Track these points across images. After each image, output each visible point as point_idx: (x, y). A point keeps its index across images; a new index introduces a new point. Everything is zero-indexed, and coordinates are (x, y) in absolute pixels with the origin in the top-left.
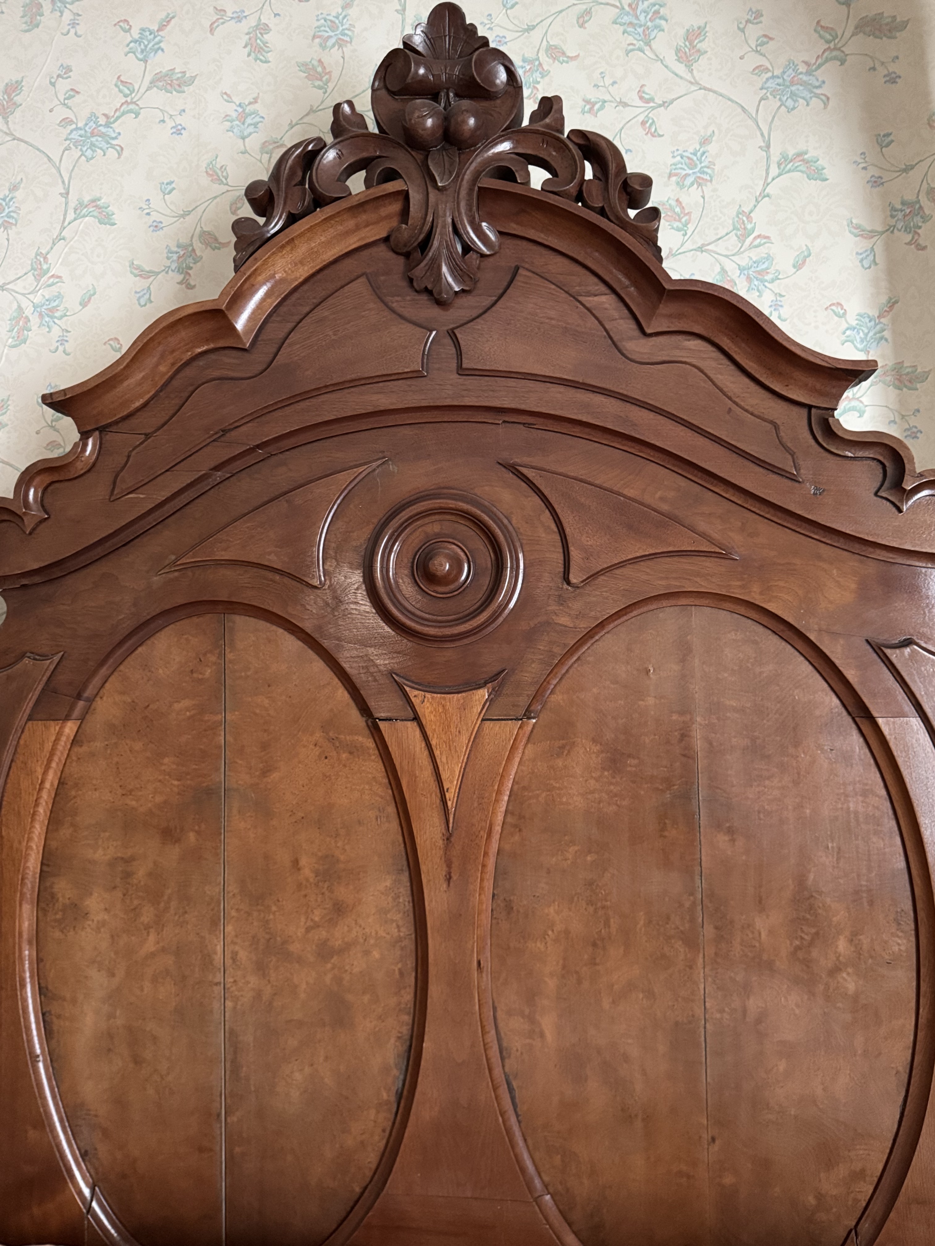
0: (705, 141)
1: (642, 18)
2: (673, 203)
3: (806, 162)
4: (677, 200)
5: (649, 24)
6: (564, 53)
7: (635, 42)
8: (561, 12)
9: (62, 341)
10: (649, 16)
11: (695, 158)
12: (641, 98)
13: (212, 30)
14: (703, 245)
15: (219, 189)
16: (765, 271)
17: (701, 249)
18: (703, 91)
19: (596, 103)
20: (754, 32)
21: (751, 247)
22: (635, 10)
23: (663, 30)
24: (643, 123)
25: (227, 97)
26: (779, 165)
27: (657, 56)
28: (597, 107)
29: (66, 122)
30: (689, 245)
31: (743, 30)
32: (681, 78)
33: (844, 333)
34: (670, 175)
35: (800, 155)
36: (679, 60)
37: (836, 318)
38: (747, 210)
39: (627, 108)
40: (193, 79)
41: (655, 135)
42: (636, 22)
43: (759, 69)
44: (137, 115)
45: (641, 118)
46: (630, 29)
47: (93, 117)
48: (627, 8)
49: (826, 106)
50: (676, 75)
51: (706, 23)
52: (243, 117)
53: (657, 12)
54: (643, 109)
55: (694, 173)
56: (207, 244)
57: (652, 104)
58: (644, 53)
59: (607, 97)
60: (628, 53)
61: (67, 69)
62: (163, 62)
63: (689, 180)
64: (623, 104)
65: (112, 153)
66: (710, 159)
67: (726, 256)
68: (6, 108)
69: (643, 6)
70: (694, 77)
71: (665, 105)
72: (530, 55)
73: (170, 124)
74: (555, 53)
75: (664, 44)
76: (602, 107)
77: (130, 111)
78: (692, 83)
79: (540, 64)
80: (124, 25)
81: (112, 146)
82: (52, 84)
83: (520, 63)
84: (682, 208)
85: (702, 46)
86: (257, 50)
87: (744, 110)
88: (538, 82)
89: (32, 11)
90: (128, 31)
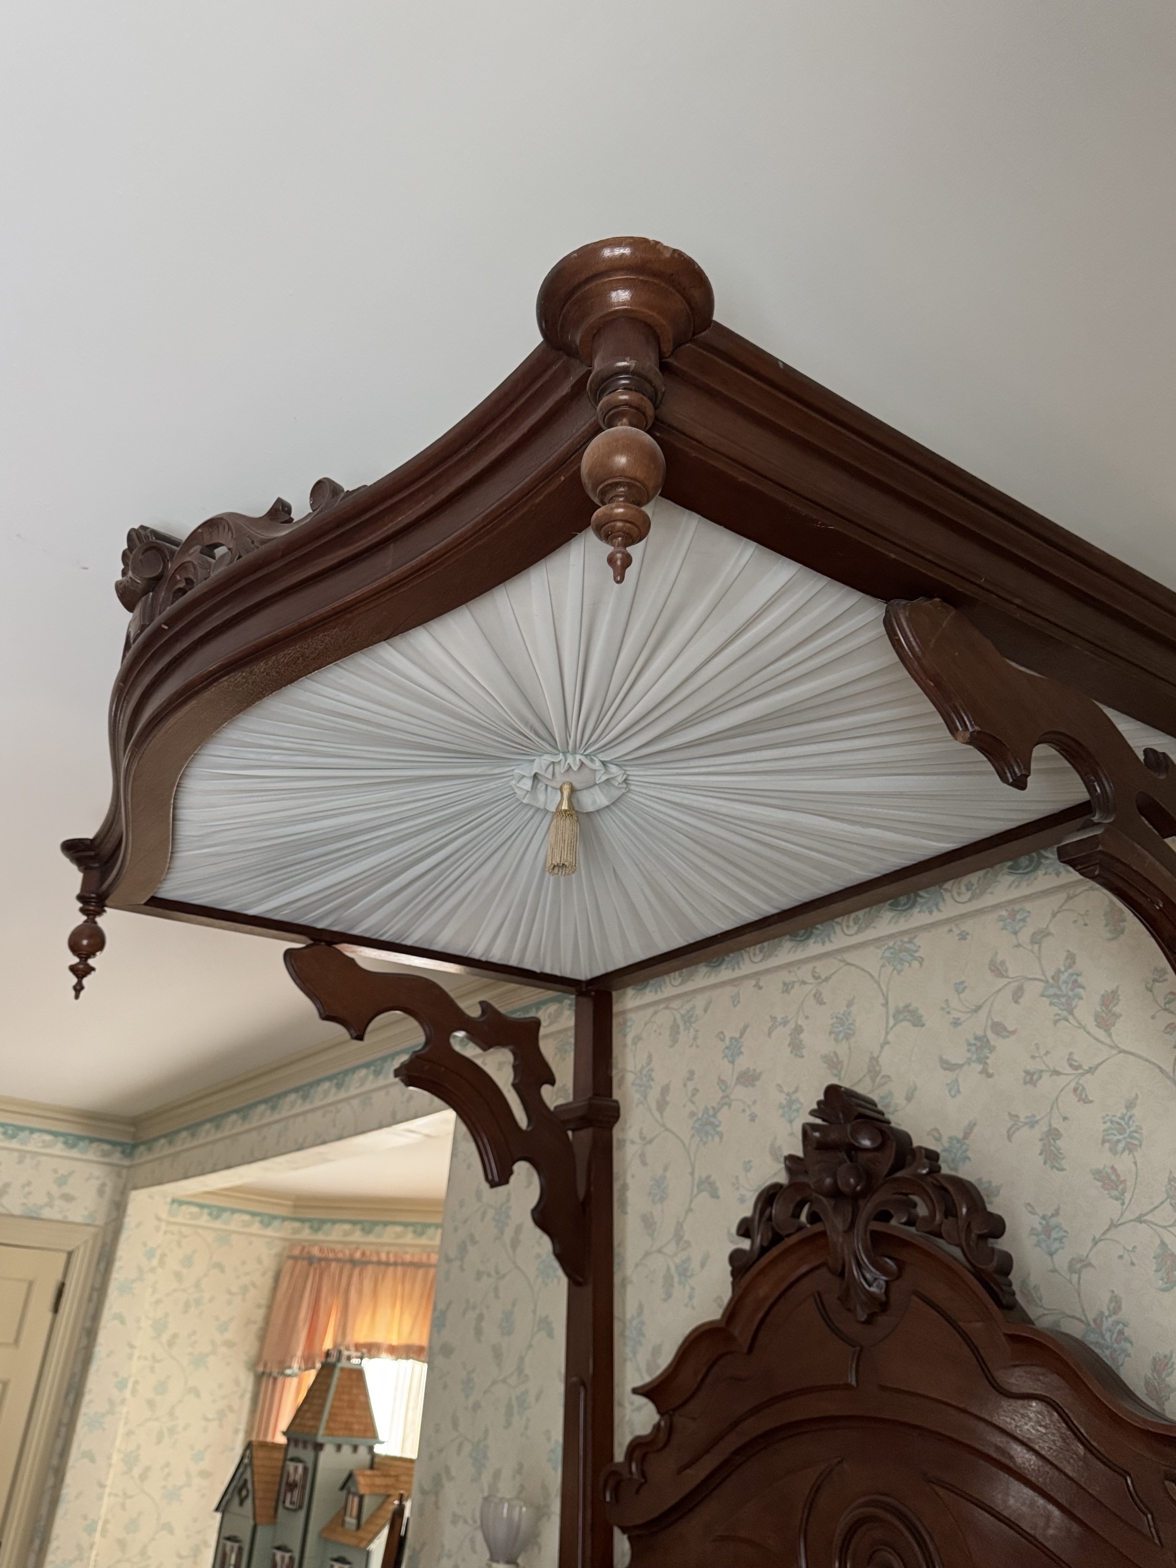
0: (1130, 1105)
1: (1063, 987)
2: (1109, 1171)
4: (1112, 1168)
5: (1070, 993)
6: (1005, 1029)
7: (1060, 1012)
10: (1070, 986)
11: (1123, 1123)
12: (1071, 1065)
13: (769, 1034)
14: (1142, 1215)
17: (1140, 1219)
18: (1122, 1055)
19: (1034, 1073)
22: (1058, 981)
23: (1081, 998)
24: (1075, 1090)
25: (780, 1089)
27: (1080, 1023)
28: (1035, 1077)
29: (693, 1114)
30: (1128, 1216)
31: (1151, 990)
32: (1102, 1042)
34: (1104, 1141)
36: (1099, 1026)
39: (1062, 1076)
40: (760, 1074)
41: (1086, 1101)
42: (1059, 992)
44: (730, 1106)
45: (1073, 1085)
46: (1055, 1000)
47: (706, 1110)
48: (1051, 981)
50: (1098, 1040)
51: (1118, 987)
52: (790, 1103)
53: (1076, 981)
54: (1072, 1077)
55: (1124, 1138)
57: (1080, 1071)
58: (1070, 1023)
59: (1043, 1067)
61: (692, 1073)
62: (744, 1063)
63: (1121, 1146)
64: (1057, 1073)
65: (717, 1139)
66: (1137, 1123)
67: (1164, 1227)
68: (662, 1106)
69: (1064, 977)
70: (1113, 1041)
71: (1091, 1070)
72: (980, 1033)
73: (748, 1112)
74: (999, 1029)
75: (1085, 1010)
76: (1040, 1077)
77: (726, 1104)
78: (1111, 1047)
79: (988, 1041)
80: (721, 1036)
81: (717, 1133)
82: (685, 1085)
83: (973, 1041)
84: (1118, 1176)
85: (1117, 1009)
86: (796, 1047)
87: (1161, 1070)
88: (988, 1058)
89: (675, 1031)
90: (723, 1040)
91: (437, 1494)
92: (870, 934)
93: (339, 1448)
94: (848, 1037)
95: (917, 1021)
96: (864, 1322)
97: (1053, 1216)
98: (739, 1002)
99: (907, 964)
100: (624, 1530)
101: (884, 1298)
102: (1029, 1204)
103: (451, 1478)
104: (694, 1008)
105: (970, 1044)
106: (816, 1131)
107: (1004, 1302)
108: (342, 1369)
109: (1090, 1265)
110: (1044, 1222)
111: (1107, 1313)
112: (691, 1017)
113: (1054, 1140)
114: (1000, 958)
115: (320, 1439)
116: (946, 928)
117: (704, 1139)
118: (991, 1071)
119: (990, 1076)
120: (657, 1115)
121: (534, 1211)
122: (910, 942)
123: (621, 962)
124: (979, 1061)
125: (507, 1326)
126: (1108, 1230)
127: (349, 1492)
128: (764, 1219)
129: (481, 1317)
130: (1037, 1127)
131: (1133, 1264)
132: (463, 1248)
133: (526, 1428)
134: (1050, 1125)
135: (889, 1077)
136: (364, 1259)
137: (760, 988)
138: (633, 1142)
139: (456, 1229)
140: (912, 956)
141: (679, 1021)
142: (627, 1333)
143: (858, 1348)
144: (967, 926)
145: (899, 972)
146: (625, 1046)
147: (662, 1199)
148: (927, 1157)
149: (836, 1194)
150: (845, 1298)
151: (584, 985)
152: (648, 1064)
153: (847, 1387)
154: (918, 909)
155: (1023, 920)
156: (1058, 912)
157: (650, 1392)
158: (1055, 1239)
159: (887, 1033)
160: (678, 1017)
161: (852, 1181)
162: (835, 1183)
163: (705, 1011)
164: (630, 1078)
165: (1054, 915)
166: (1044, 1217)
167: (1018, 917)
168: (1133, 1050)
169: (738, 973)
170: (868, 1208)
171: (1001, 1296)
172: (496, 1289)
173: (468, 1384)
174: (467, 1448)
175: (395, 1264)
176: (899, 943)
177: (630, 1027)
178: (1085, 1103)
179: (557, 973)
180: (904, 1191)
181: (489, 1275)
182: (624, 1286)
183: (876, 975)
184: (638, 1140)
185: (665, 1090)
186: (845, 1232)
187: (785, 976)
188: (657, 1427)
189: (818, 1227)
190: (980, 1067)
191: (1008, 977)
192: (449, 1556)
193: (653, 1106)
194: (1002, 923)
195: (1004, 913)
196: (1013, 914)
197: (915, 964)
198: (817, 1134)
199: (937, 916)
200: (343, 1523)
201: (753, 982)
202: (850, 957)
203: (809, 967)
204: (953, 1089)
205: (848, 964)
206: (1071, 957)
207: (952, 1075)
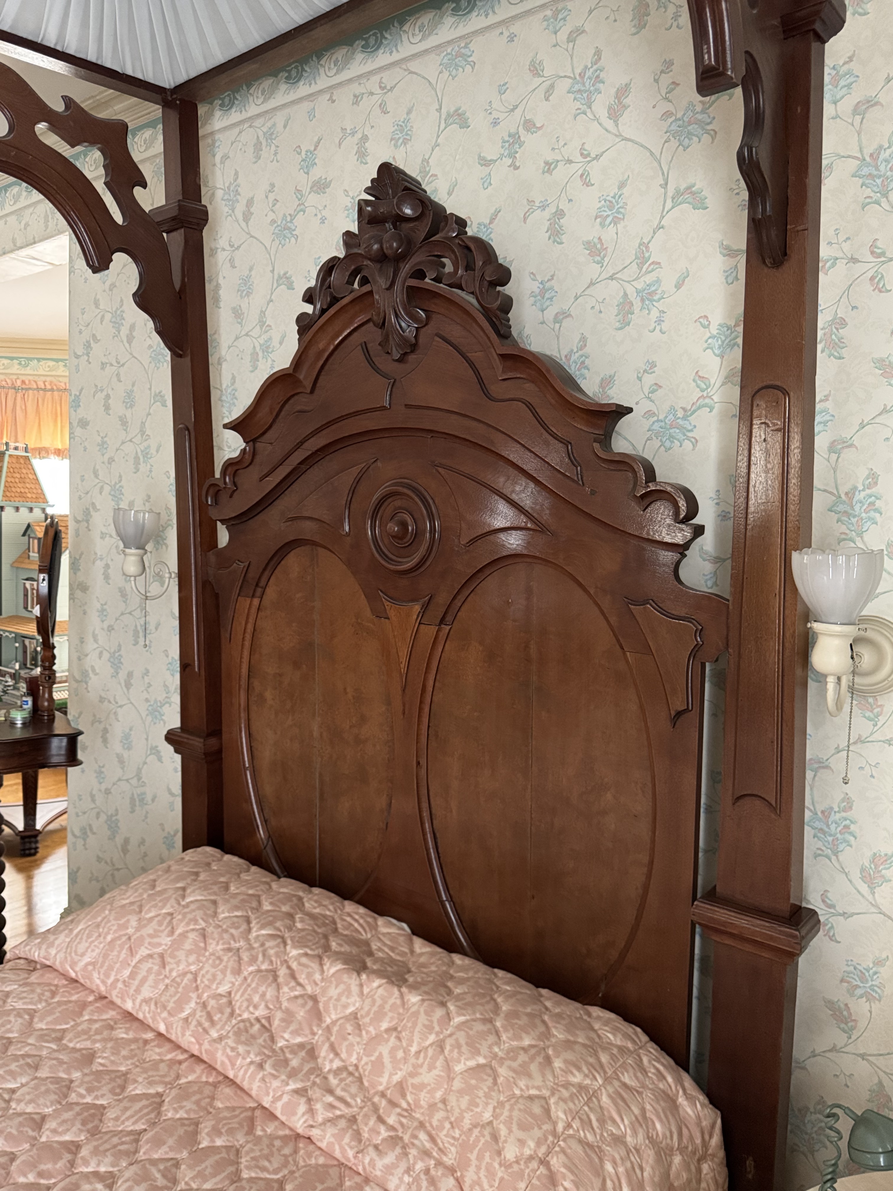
0: (622, 186)
1: (587, 83)
2: (596, 240)
3: (693, 193)
4: (599, 238)
5: (592, 88)
6: (534, 125)
7: (580, 106)
8: (534, 90)
10: (592, 81)
11: (614, 201)
12: (582, 154)
13: (340, 145)
14: (614, 274)
16: (654, 292)
17: (611, 278)
18: (623, 142)
19: (552, 163)
20: (666, 80)
21: (648, 272)
22: (583, 77)
23: (601, 92)
24: (582, 176)
25: (346, 193)
26: (673, 198)
27: (595, 116)
28: (552, 166)
29: (273, 221)
30: (604, 275)
31: (657, 81)
32: (610, 132)
33: (706, 341)
34: (596, 217)
35: (689, 188)
36: (610, 117)
37: (702, 329)
38: (646, 241)
39: (573, 165)
40: (331, 181)
41: (589, 184)
42: (583, 88)
43: (667, 114)
44: (304, 212)
45: (581, 171)
46: (579, 96)
47: (285, 217)
48: (578, 78)
49: (713, 139)
50: (606, 130)
51: (631, 80)
53: (598, 77)
54: (581, 164)
55: (612, 214)
57: (588, 159)
58: (587, 116)
59: (559, 158)
60: (575, 116)
61: (273, 185)
62: (317, 173)
63: (609, 219)
64: (570, 162)
65: (293, 240)
66: (624, 201)
67: (628, 282)
68: (247, 216)
69: (588, 73)
70: (618, 131)
71: (597, 157)
72: (513, 130)
73: (319, 216)
74: (530, 126)
75: (601, 104)
76: (556, 166)
77: (301, 210)
78: (616, 135)
79: (519, 137)
80: (298, 149)
81: (293, 235)
82: (267, 197)
83: (507, 138)
84: (602, 244)
85: (626, 101)
86: (362, 154)
87: (652, 153)
88: (517, 152)
89: (258, 147)
90: (299, 154)
91: (87, 521)
92: (433, 41)
93: (17, 509)
94: (405, 142)
95: (464, 124)
96: (397, 361)
97: (548, 280)
98: (314, 116)
99: (461, 69)
100: (223, 522)
101: (413, 341)
102: (532, 273)
103: (96, 510)
104: (274, 125)
105: (504, 142)
106: (368, 206)
107: (502, 332)
108: (10, 456)
109: (570, 315)
110: (541, 286)
111: (575, 350)
112: (272, 134)
113: (559, 219)
114: (539, 57)
115: (2, 503)
116: (498, 31)
117: (283, 242)
118: (518, 164)
119: (517, 168)
120: (243, 224)
121: (134, 295)
122: (466, 47)
123: (202, 67)
124: (510, 155)
125: (129, 401)
126: (588, 287)
127: (29, 537)
128: (324, 288)
129: (108, 396)
130: (547, 209)
131: (601, 312)
132: (88, 346)
133: (151, 471)
134: (558, 207)
135: (436, 175)
137: (333, 102)
138: (224, 250)
139: (80, 332)
140: (466, 61)
141: (261, 139)
142: (224, 398)
143: (392, 381)
144: (515, 28)
145: (454, 78)
146: (214, 165)
147: (248, 294)
148: (456, 223)
149: (382, 258)
150: (384, 343)
151: (169, 93)
152: (235, 180)
153: (383, 408)
154: (476, 14)
155: (564, 19)
156: (595, 9)
157: (236, 426)
158: (548, 299)
159: (438, 136)
160: (261, 134)
161: (395, 244)
162: (382, 247)
163: (285, 127)
164: (219, 193)
165: (591, 12)
166: (541, 283)
167: (561, 15)
168: (633, 138)
169: (314, 88)
170: (406, 268)
171: (500, 328)
172: (118, 375)
173: (103, 445)
174: (107, 489)
176: (457, 48)
177: (218, 147)
178: (588, 186)
179: (140, 76)
180: (436, 253)
181: (112, 365)
182: (219, 363)
183: (434, 82)
184: (228, 247)
185: (250, 203)
186: (387, 289)
187: (356, 88)
188: (244, 451)
189: (366, 288)
190: (510, 161)
191: (543, 76)
192: (101, 559)
193: (240, 217)
194: (545, 23)
195: (549, 13)
196: (556, 12)
197: (468, 68)
198: (369, 209)
199: (492, 19)
200: (29, 557)
201: (327, 96)
202: (413, 66)
203: (376, 79)
204: (486, 182)
205: (411, 72)
206: (598, 53)
207: (487, 170)
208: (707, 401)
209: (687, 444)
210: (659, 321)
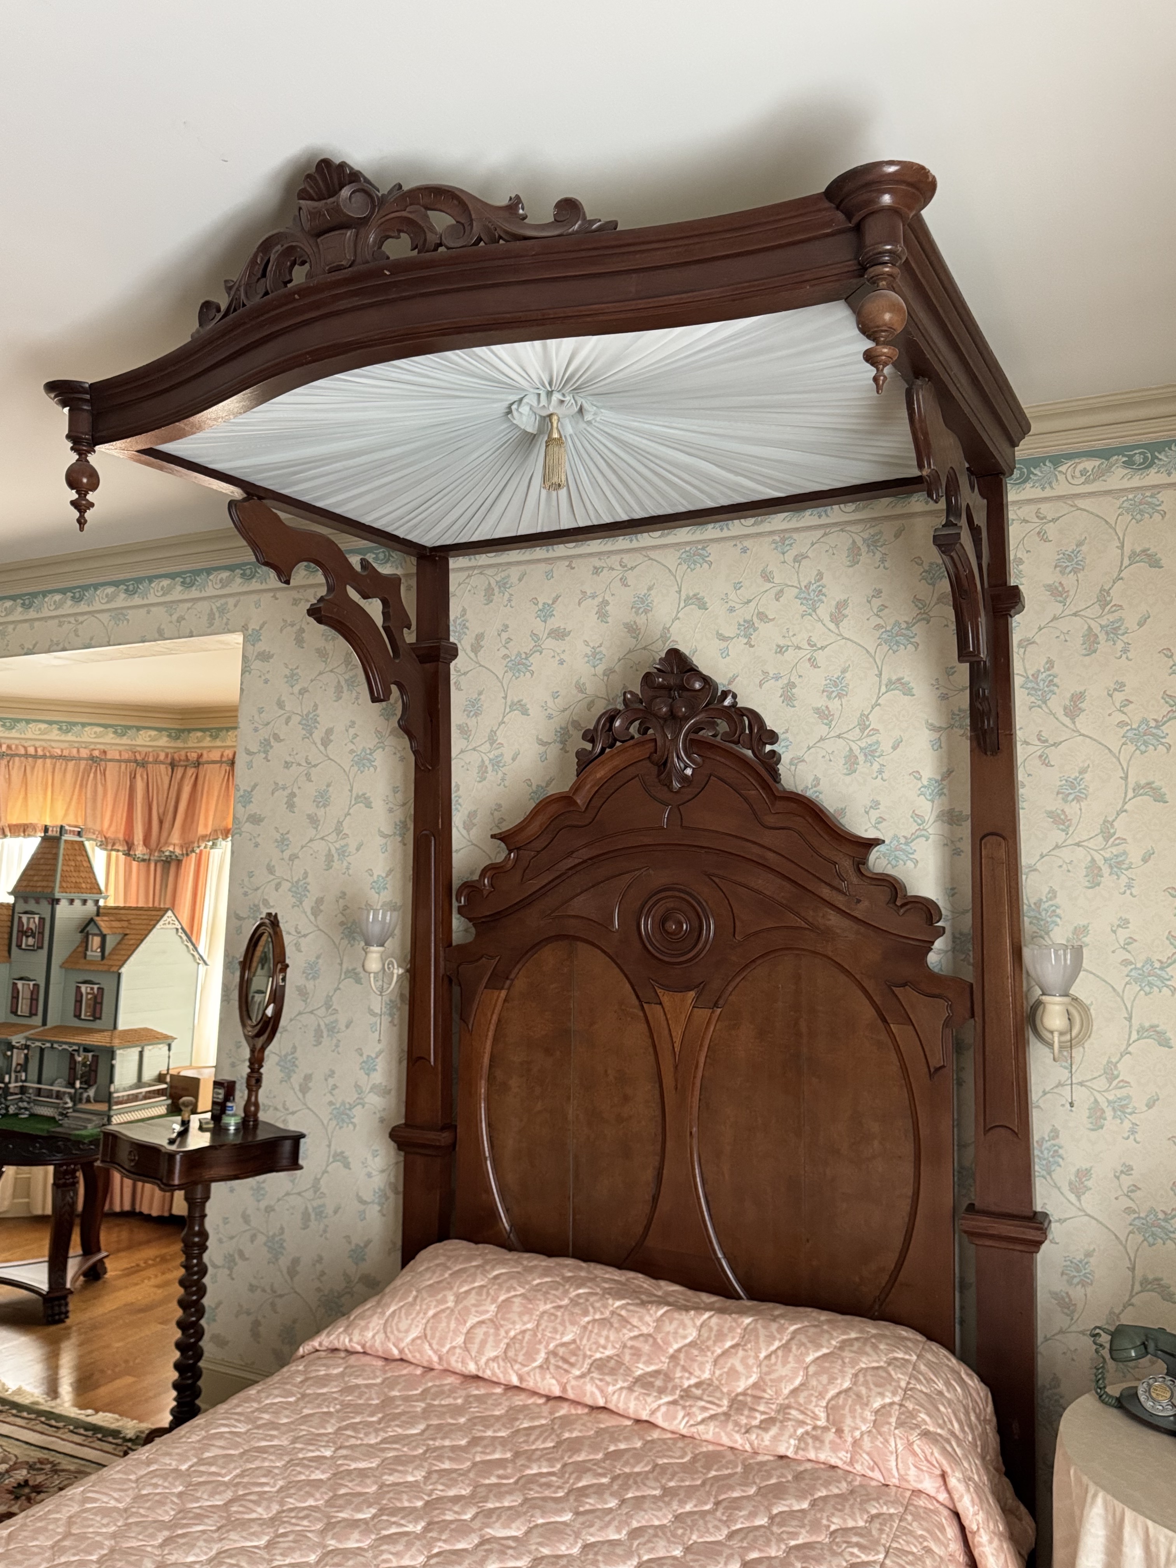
0: (844, 671)
1: (812, 594)
3: (902, 684)
4: (828, 707)
5: (816, 598)
6: (767, 617)
7: (807, 610)
8: (766, 591)
9: (503, 780)
10: (816, 594)
11: (837, 681)
12: (809, 644)
13: (579, 604)
14: (841, 734)
15: (581, 696)
16: (875, 751)
17: (839, 736)
18: (844, 640)
19: (784, 647)
20: (876, 602)
21: (869, 736)
22: (808, 589)
23: (823, 603)
24: (810, 659)
25: (586, 643)
26: (887, 686)
27: (819, 618)
28: (784, 649)
29: (506, 656)
30: (832, 734)
31: (869, 602)
32: (833, 632)
34: (823, 691)
35: (899, 680)
36: (832, 621)
37: (916, 780)
38: (866, 714)
39: (802, 650)
40: (570, 632)
42: (808, 597)
43: (878, 627)
44: (541, 652)
46: (805, 602)
47: (519, 654)
48: (804, 589)
49: (916, 648)
50: (830, 630)
51: (848, 598)
52: (594, 654)
53: (821, 591)
54: (809, 651)
55: (837, 690)
56: (575, 728)
57: (815, 648)
58: (813, 617)
59: (790, 644)
60: (803, 616)
61: (506, 626)
62: (554, 623)
63: (834, 694)
64: (799, 648)
65: (528, 675)
66: (846, 682)
67: (853, 741)
68: (472, 647)
69: (813, 587)
70: (840, 632)
71: (822, 648)
72: (748, 618)
73: (558, 658)
74: (762, 616)
75: (824, 611)
76: (787, 650)
77: (537, 651)
78: (838, 635)
79: (753, 623)
80: (535, 601)
81: (529, 671)
82: (499, 635)
83: (742, 623)
84: (829, 712)
85: (845, 612)
86: (602, 615)
88: (752, 635)
89: (489, 593)
90: (537, 604)
92: (671, 539)
93: (72, 901)
94: (646, 612)
95: (703, 606)
96: (676, 792)
97: (786, 733)
98: (552, 577)
99: (699, 565)
100: (471, 920)
101: (691, 778)
104: (508, 576)
105: (740, 625)
106: (657, 678)
107: (776, 781)
109: (804, 761)
112: (506, 583)
113: (791, 689)
114: (769, 569)
115: (57, 895)
116: (732, 543)
117: (516, 674)
118: (753, 643)
119: (752, 646)
120: (469, 654)
121: (399, 721)
122: (702, 549)
124: (745, 636)
125: (322, 801)
126: (819, 742)
127: (90, 933)
128: (605, 730)
129: (292, 795)
130: (780, 680)
131: (830, 760)
134: (789, 679)
136: (9, 752)
137: (573, 568)
139: (255, 730)
140: (703, 560)
141: (494, 586)
143: (670, 807)
144: (747, 543)
145: (692, 570)
149: (669, 718)
151: (428, 549)
152: (463, 616)
153: (660, 828)
155: (791, 545)
157: (503, 837)
158: (783, 746)
159: (678, 612)
160: (492, 582)
162: (670, 709)
163: (520, 580)
165: (813, 544)
167: (787, 542)
168: (852, 639)
169: (552, 554)
170: (689, 725)
171: (775, 778)
172: (308, 775)
173: (283, 842)
174: (286, 885)
175: (44, 757)
176: (693, 549)
178: (815, 668)
180: (712, 716)
183: (673, 570)
185: (480, 637)
186: (672, 739)
187: (597, 561)
188: (507, 858)
189: (649, 736)
190: (746, 641)
191: (773, 583)
193: (468, 648)
194: (774, 546)
195: (777, 538)
196: (783, 540)
197: (705, 565)
199: (724, 533)
200: (84, 956)
201: (567, 563)
202: (652, 554)
203: (617, 558)
204: (725, 653)
205: (651, 559)
206: (820, 575)
207: (725, 644)
208: (924, 832)
209: (910, 864)
210: (880, 772)
